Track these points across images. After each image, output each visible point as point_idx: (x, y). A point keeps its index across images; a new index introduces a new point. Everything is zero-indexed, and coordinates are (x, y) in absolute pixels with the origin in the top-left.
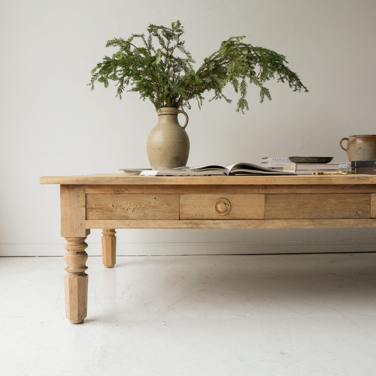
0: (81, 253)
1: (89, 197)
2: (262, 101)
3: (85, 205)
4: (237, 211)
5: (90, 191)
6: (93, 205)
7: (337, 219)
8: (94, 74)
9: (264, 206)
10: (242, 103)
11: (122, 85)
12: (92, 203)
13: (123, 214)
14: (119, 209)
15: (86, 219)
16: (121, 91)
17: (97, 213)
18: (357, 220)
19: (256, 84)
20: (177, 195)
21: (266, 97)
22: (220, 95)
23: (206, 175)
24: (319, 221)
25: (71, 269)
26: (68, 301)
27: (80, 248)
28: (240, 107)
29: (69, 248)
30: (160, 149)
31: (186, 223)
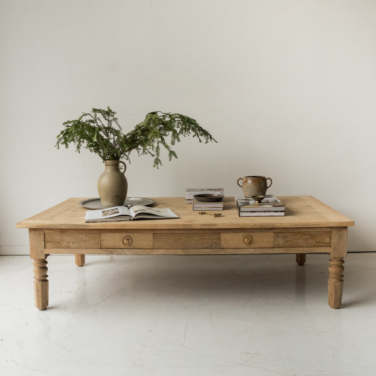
0: (43, 268)
1: (46, 235)
2: (170, 160)
3: (44, 240)
4: (136, 244)
5: (46, 232)
6: (49, 240)
7: (199, 249)
8: (59, 138)
9: (152, 241)
10: (157, 161)
11: (80, 143)
12: (48, 239)
13: (67, 245)
14: (64, 242)
15: (45, 248)
16: (79, 147)
17: (52, 244)
18: (212, 250)
19: (166, 148)
20: (99, 234)
21: (173, 157)
22: (146, 151)
23: (117, 221)
24: (187, 250)
25: (37, 277)
26: (36, 297)
27: (41, 265)
28: (155, 163)
29: (36, 265)
30: (105, 190)
31: (104, 251)
